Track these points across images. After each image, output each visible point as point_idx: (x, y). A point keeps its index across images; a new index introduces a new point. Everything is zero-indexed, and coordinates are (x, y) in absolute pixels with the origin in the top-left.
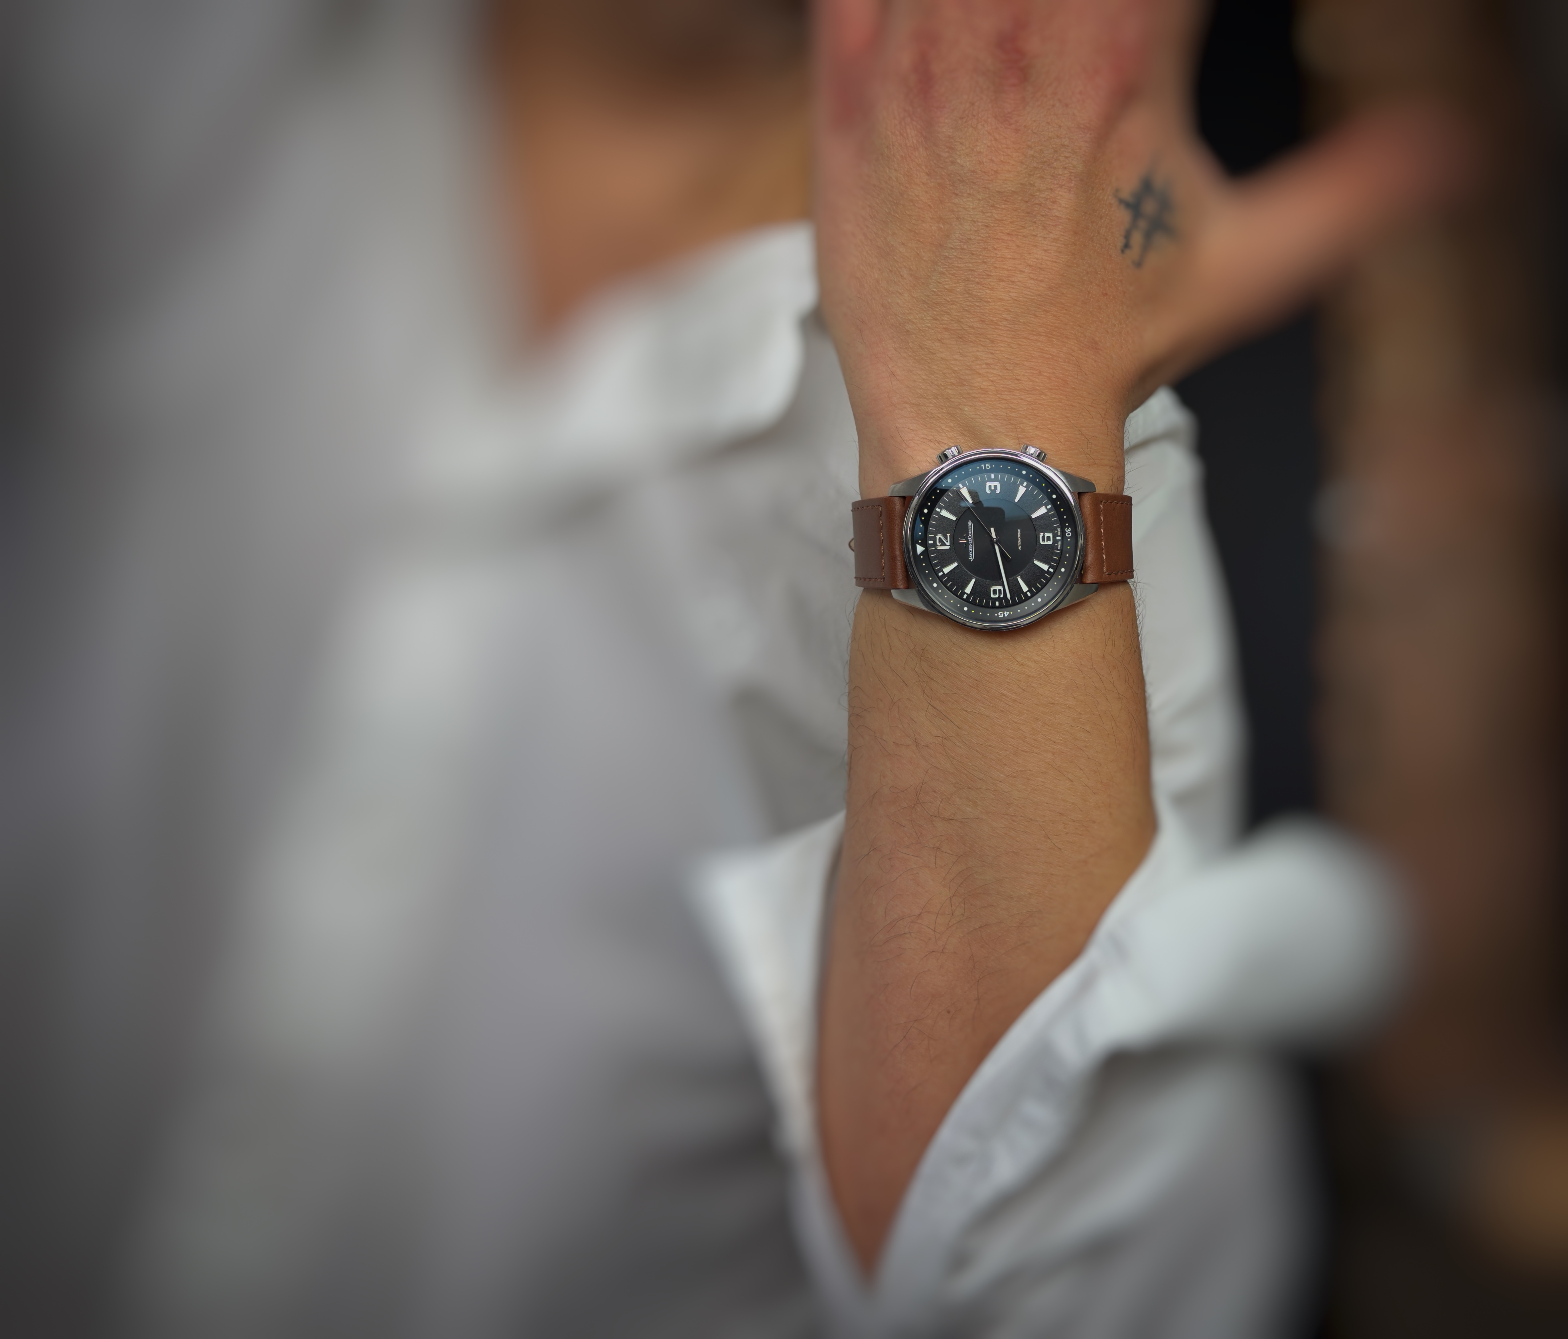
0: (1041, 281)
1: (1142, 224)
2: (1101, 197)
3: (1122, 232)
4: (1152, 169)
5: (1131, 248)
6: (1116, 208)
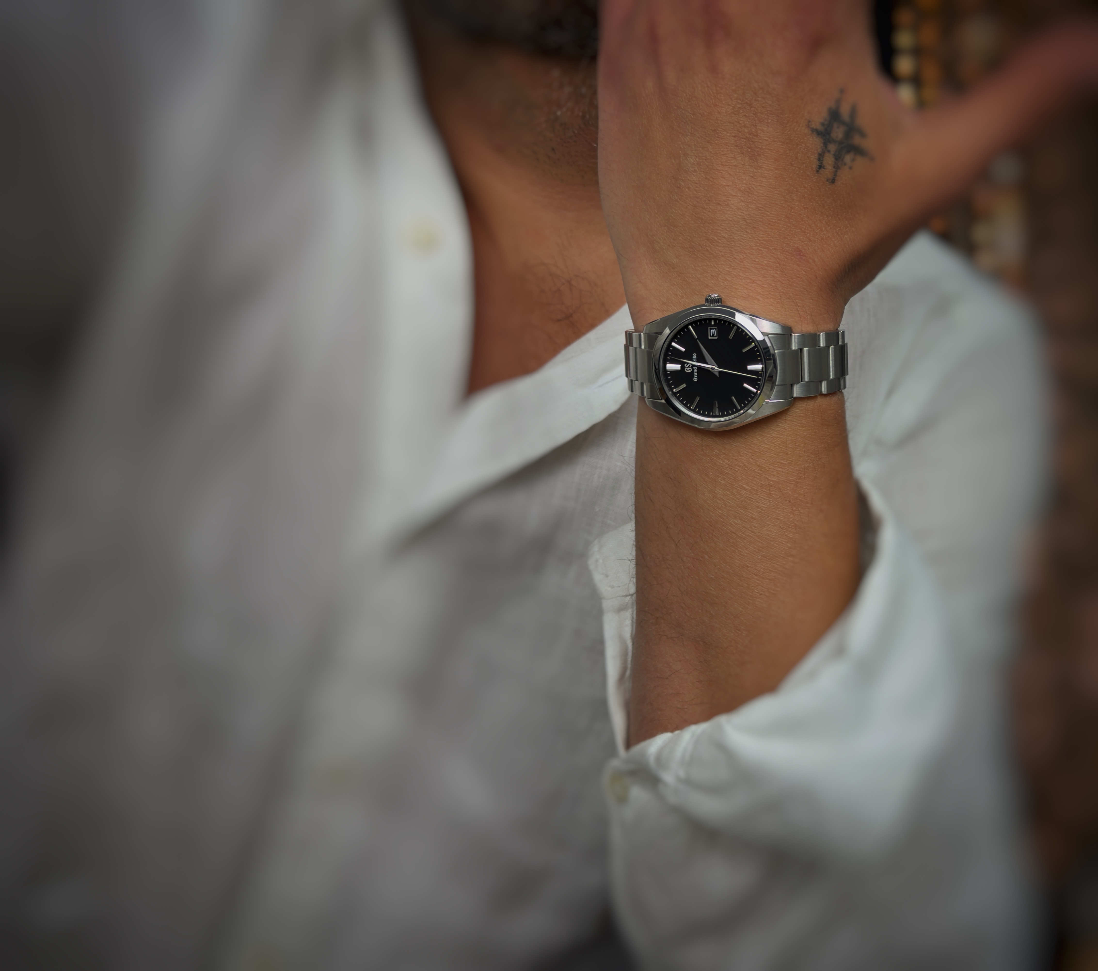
1: (833, 147)
2: (796, 129)
3: (816, 156)
4: (838, 102)
5: (824, 168)
6: (809, 136)
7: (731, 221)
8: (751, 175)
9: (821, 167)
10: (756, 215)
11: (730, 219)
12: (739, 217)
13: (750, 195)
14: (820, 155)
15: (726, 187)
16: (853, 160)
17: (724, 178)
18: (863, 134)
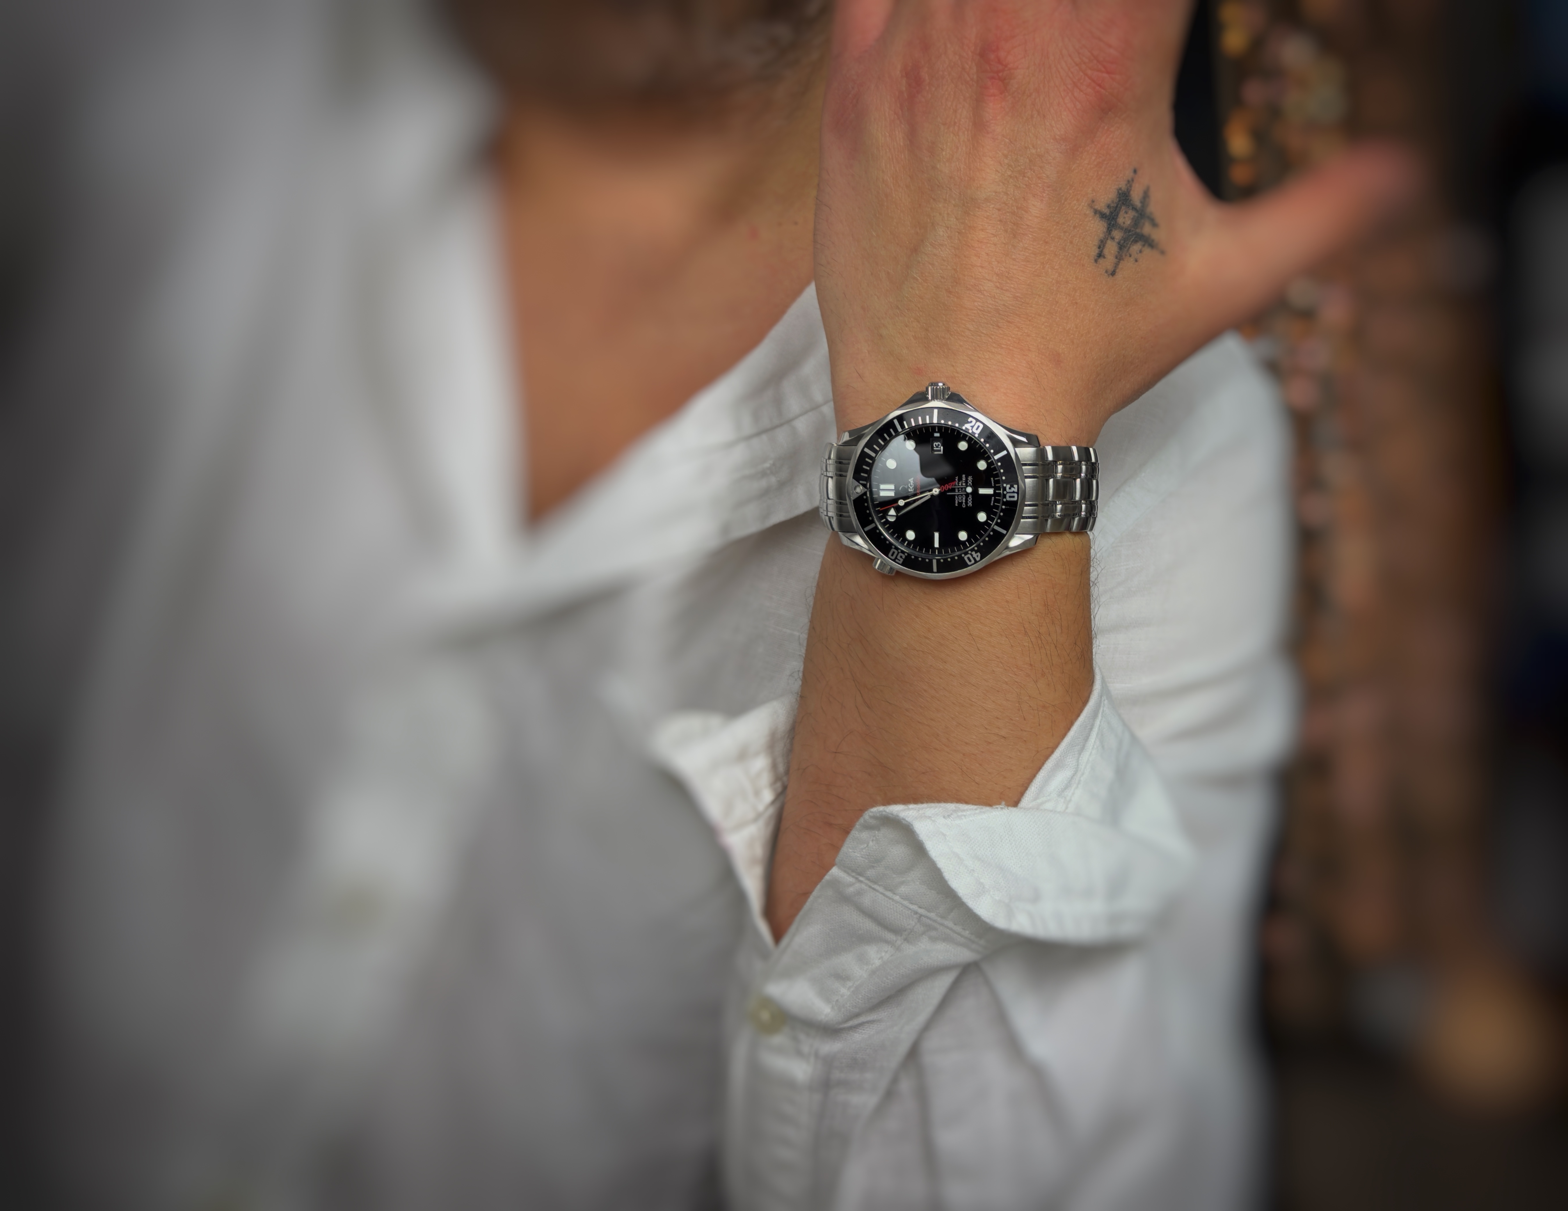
0: (1006, 290)
1: (1117, 235)
2: (1075, 208)
3: (1096, 243)
4: (1130, 182)
5: (1104, 257)
6: (1091, 219)
7: (981, 310)
8: (1013, 257)
9: (1100, 255)
10: (1013, 306)
11: (980, 308)
12: (991, 306)
13: (1008, 281)
14: (1102, 241)
15: (980, 270)
16: (1141, 252)
17: (979, 257)
18: (1154, 224)
